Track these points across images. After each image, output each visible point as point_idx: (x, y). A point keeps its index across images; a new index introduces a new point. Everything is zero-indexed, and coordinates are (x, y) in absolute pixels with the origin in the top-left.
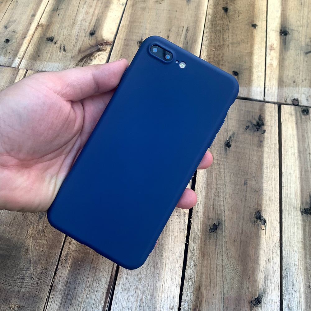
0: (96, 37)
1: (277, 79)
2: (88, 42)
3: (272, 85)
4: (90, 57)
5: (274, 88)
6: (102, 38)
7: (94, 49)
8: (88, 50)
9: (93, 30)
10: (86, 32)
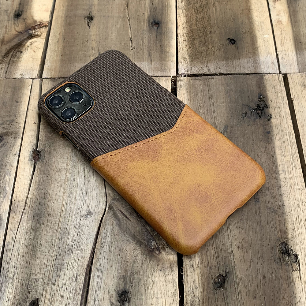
0: (24, 20)
1: (292, 40)
2: (13, 28)
3: (287, 50)
4: (20, 48)
5: (290, 53)
6: (33, 19)
7: (24, 36)
8: (14, 38)
9: (19, 10)
10: (8, 15)
